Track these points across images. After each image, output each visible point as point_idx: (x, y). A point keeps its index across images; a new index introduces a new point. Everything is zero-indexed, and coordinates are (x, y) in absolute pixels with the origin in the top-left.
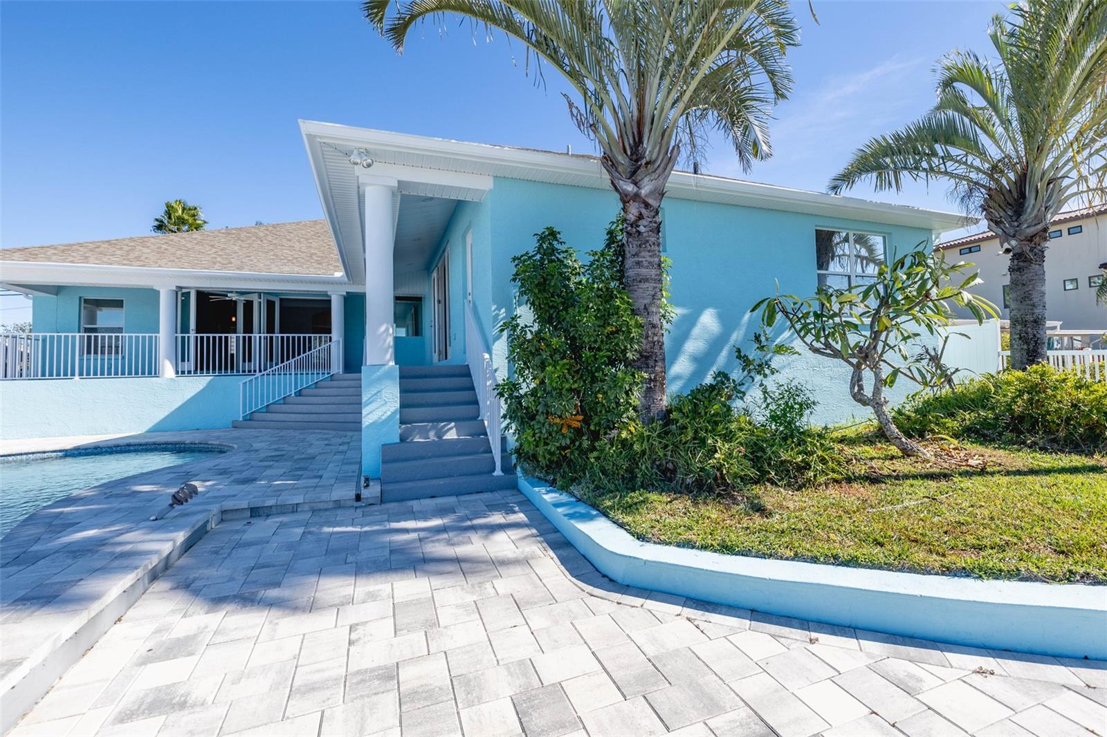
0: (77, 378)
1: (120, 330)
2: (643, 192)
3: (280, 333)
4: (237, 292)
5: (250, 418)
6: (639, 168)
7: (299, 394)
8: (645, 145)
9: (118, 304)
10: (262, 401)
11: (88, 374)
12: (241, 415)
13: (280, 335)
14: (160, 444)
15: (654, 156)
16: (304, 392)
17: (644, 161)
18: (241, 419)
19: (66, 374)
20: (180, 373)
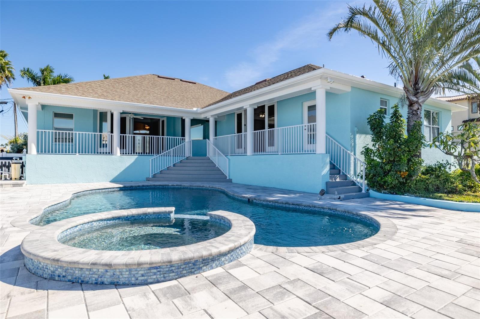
0: (77, 154)
1: (72, 130)
2: (420, 101)
3: (167, 136)
4: (133, 114)
5: (154, 176)
6: (418, 93)
7: (174, 165)
8: (420, 85)
9: (70, 116)
10: (159, 168)
11: (82, 152)
12: (151, 175)
13: (166, 137)
14: (127, 187)
15: (425, 90)
16: (176, 165)
17: (419, 91)
18: (151, 177)
19: (72, 152)
20: (122, 153)
